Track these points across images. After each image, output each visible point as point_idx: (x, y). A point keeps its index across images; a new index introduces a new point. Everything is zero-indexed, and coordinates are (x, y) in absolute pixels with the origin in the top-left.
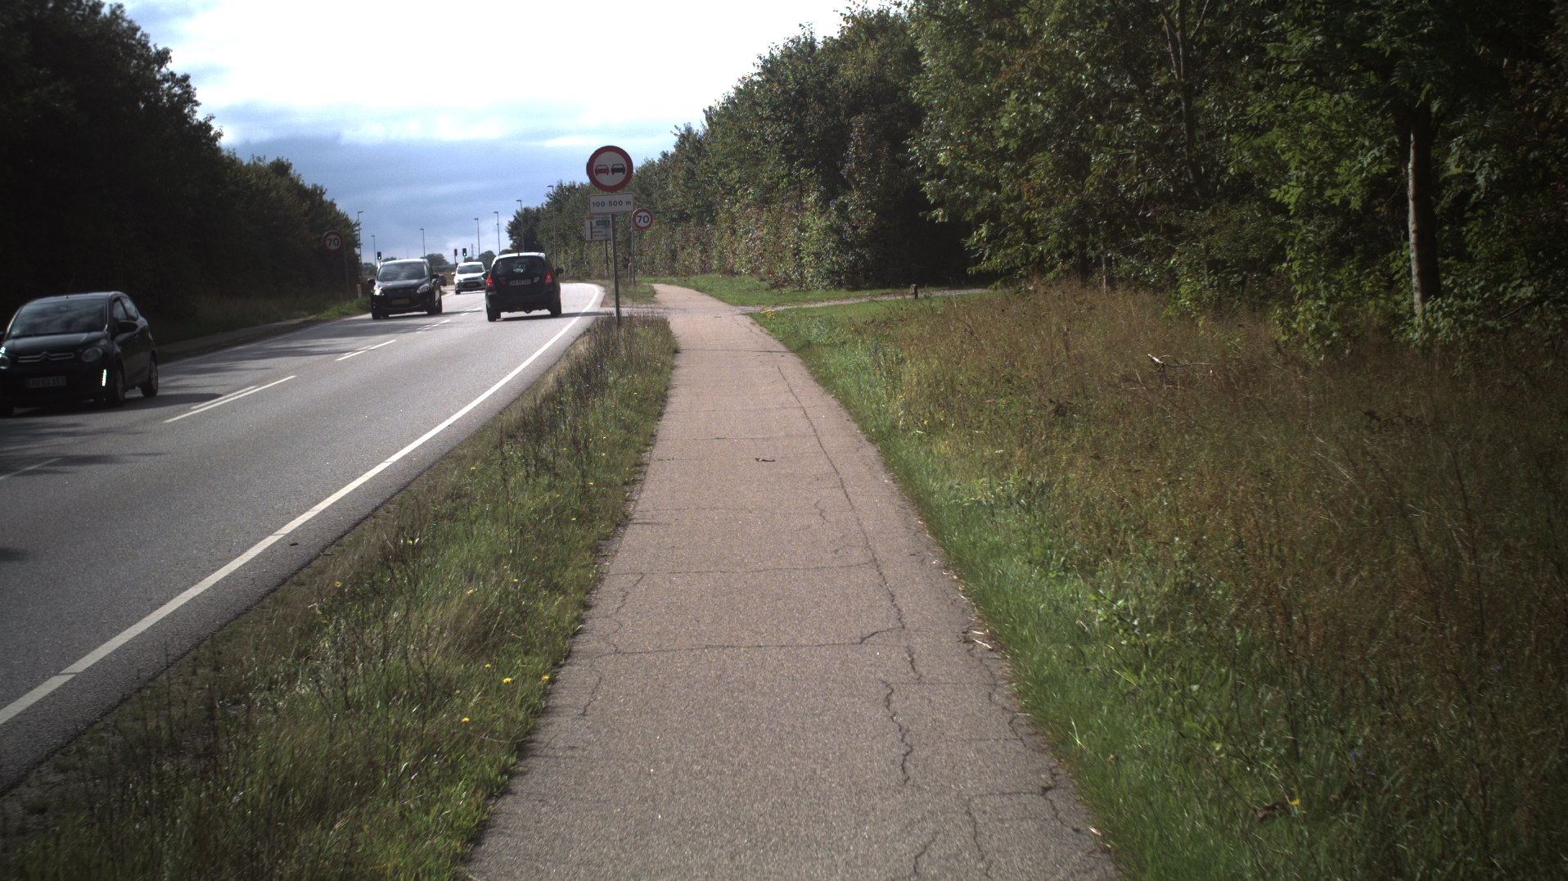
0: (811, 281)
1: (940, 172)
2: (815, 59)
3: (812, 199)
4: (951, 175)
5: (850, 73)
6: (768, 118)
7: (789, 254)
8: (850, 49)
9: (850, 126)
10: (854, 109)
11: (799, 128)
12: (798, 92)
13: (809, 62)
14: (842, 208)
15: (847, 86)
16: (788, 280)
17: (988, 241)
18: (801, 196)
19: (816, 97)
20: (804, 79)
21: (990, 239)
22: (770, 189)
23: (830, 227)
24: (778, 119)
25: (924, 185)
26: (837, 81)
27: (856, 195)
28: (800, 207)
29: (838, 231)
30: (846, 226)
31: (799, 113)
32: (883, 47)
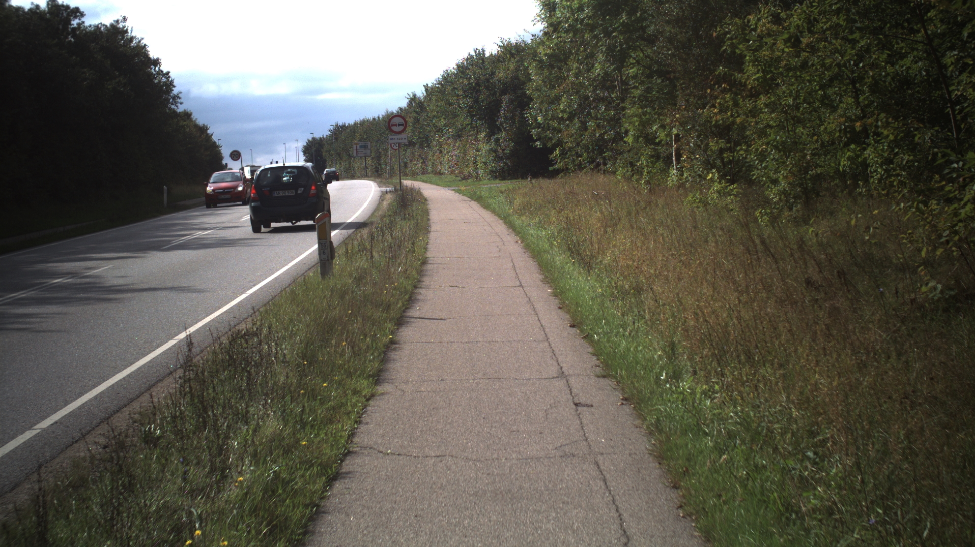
0: (482, 176)
1: (539, 125)
2: (485, 66)
3: (483, 135)
4: (544, 127)
5: (501, 75)
6: (461, 95)
7: (470, 163)
8: (502, 62)
9: (501, 101)
10: (504, 92)
11: (476, 101)
12: (476, 84)
13: (482, 68)
15: (500, 81)
16: (470, 176)
17: (560, 156)
18: (477, 134)
19: (485, 86)
20: (479, 77)
21: (560, 154)
22: (461, 130)
23: (491, 149)
24: (467, 96)
25: (531, 131)
26: (495, 79)
27: (504, 134)
28: (477, 140)
29: (495, 151)
30: (499, 149)
31: (476, 93)
32: (517, 62)
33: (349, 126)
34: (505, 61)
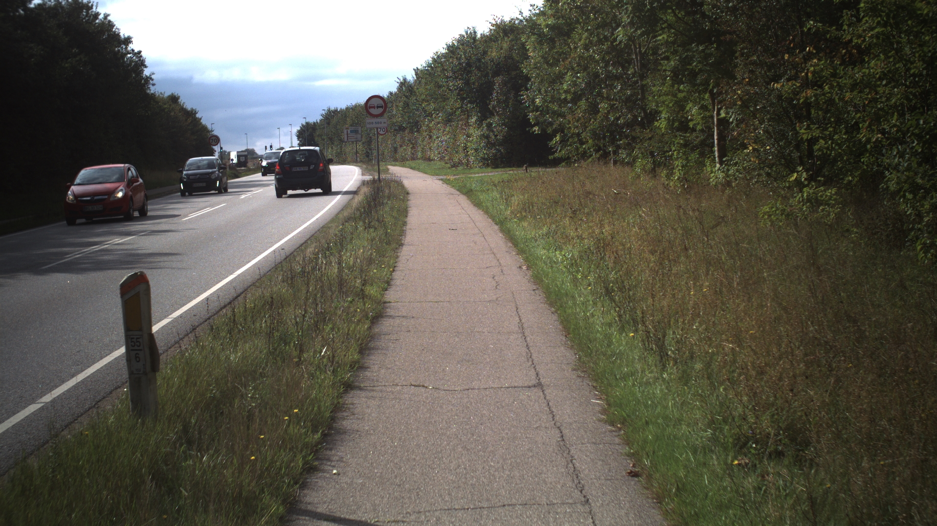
0: (473, 164)
1: (537, 109)
2: (475, 46)
3: (473, 120)
4: (542, 110)
5: (494, 54)
6: (451, 77)
7: (461, 149)
8: (494, 42)
9: (493, 84)
10: (496, 73)
11: (467, 83)
12: (467, 64)
13: (473, 48)
14: (489, 125)
15: (493, 61)
16: (460, 163)
17: (560, 143)
18: (468, 119)
19: (476, 67)
20: (470, 57)
21: (561, 141)
22: (451, 114)
23: (483, 135)
24: (456, 78)
25: (529, 115)
26: (487, 58)
27: (497, 118)
28: (467, 124)
29: (487, 137)
30: (491, 135)
31: (467, 75)
32: (512, 40)
33: (341, 110)
34: (498, 41)
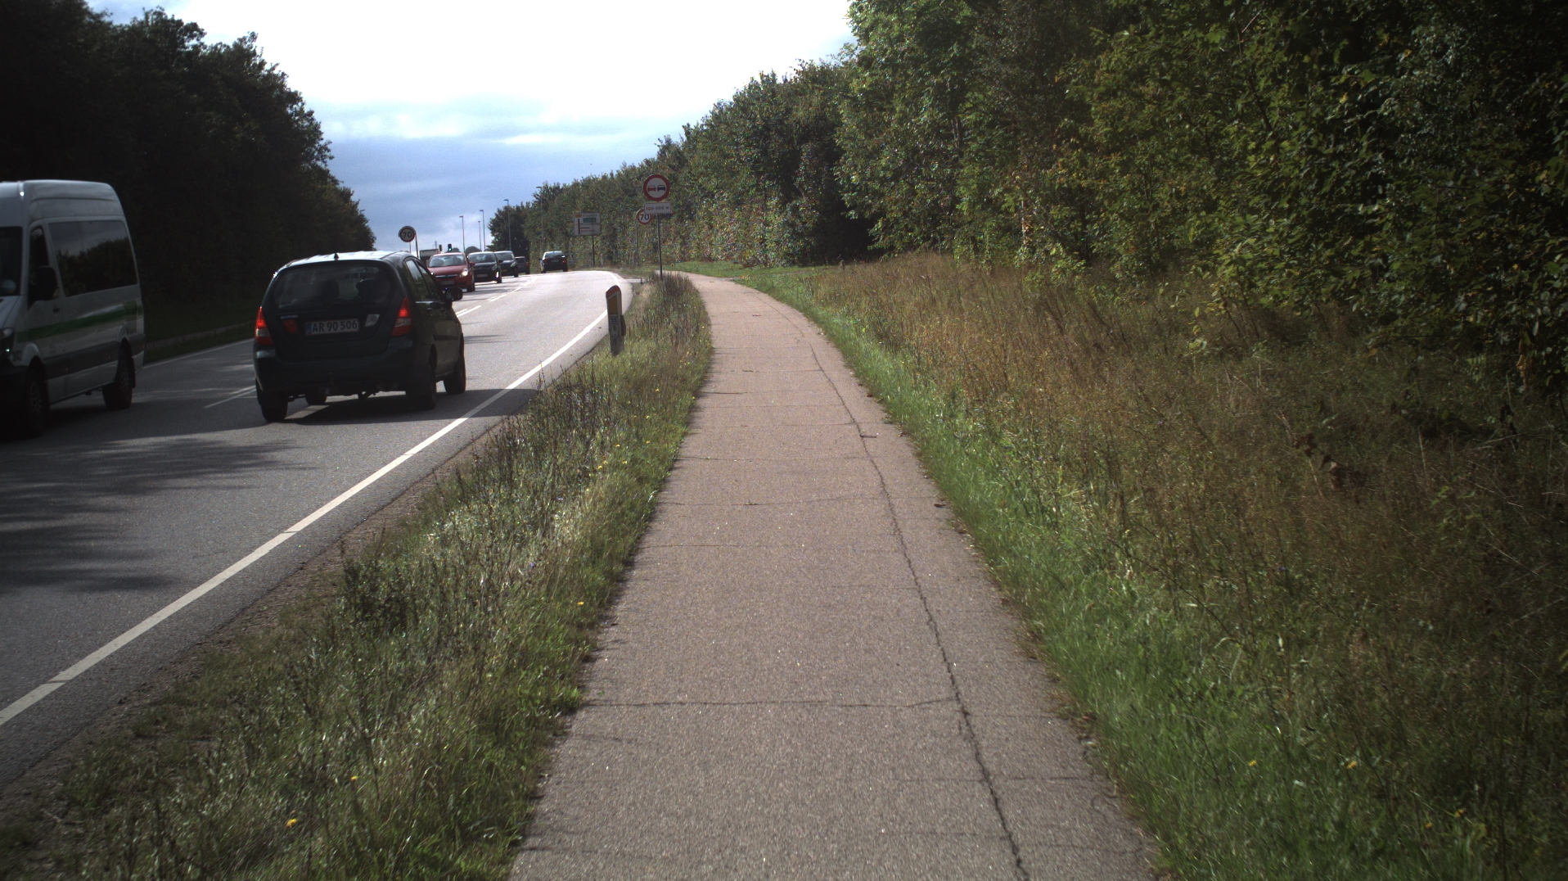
0: (773, 261)
1: (853, 188)
3: (774, 202)
4: (861, 190)
5: (801, 113)
6: (742, 144)
7: (756, 242)
9: (800, 153)
10: (804, 139)
11: (765, 152)
12: (764, 127)
14: (795, 209)
15: (799, 123)
16: (755, 261)
17: (883, 231)
18: (765, 200)
19: (777, 130)
20: (769, 117)
22: (741, 194)
23: (787, 222)
24: (750, 145)
25: (843, 195)
26: (791, 120)
27: (804, 200)
28: (765, 208)
29: (792, 225)
30: (798, 222)
31: (764, 141)
32: (823, 94)
33: (566, 189)
34: (805, 94)
